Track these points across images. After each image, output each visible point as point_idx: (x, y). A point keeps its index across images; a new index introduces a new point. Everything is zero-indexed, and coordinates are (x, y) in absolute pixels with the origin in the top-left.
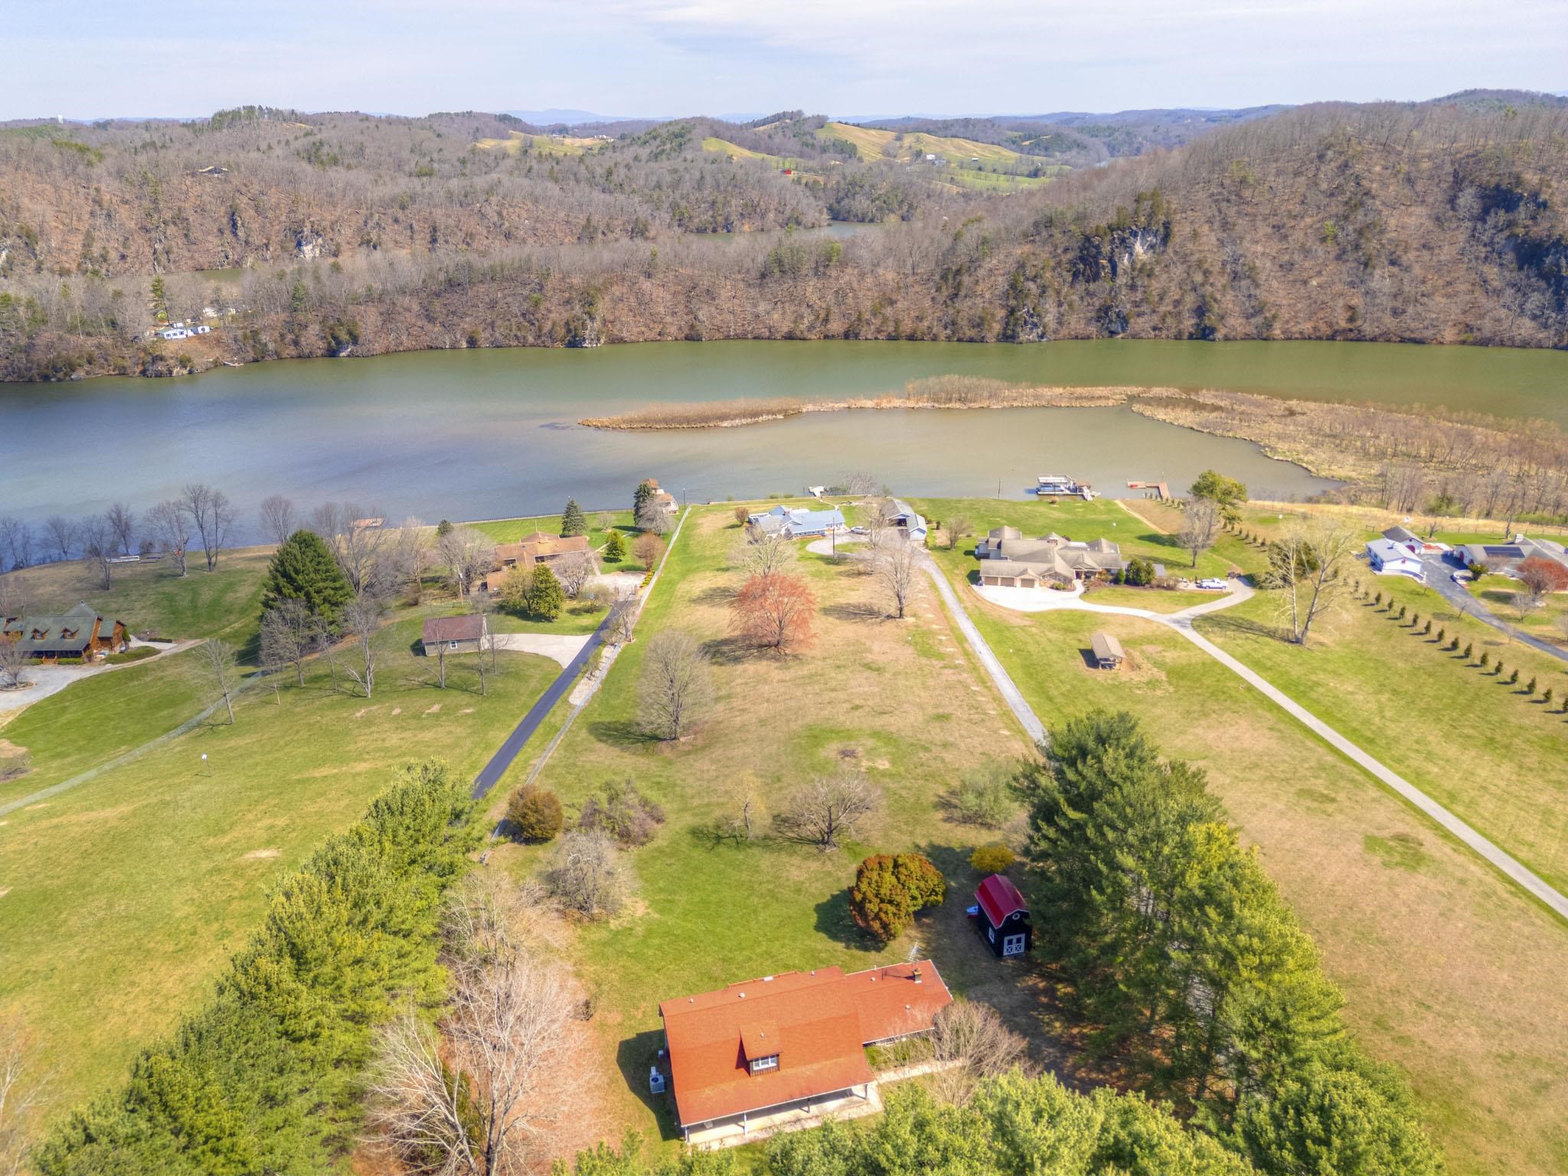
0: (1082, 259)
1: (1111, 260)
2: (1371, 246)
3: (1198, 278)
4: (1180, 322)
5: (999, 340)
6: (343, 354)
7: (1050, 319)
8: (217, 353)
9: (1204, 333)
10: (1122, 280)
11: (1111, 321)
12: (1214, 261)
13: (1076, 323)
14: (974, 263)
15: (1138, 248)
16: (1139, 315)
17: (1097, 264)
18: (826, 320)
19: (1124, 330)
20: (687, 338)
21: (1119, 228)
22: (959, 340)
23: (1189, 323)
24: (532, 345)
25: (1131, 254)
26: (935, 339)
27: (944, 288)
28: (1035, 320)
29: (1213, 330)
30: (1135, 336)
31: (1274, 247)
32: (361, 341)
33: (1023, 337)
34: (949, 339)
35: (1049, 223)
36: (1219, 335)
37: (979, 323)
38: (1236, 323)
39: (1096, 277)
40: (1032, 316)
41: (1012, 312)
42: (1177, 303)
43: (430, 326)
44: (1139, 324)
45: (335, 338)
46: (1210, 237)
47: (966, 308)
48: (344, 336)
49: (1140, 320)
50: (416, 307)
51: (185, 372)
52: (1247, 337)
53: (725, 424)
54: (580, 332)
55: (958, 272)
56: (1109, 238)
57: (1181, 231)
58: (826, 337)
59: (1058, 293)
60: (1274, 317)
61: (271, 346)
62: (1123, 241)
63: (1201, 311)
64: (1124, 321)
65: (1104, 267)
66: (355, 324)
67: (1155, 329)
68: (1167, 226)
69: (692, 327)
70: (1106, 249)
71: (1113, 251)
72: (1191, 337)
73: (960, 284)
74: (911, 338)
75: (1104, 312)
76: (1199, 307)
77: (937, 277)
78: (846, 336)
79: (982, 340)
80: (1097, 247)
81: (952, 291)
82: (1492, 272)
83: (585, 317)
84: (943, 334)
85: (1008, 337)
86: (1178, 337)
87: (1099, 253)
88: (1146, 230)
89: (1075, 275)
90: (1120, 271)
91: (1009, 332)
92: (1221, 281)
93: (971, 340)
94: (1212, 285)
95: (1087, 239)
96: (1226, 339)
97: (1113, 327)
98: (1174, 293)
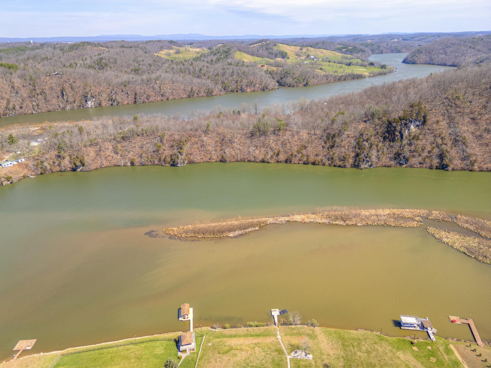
0: (388, 132)
1: (400, 133)
3: (439, 141)
4: (431, 161)
5: (351, 167)
6: (78, 170)
7: (374, 159)
8: (26, 171)
9: (443, 167)
10: (405, 142)
11: (401, 160)
12: (446, 133)
13: (385, 160)
14: (340, 134)
15: (412, 127)
16: (414, 156)
17: (394, 134)
18: (278, 154)
19: (406, 163)
20: (221, 161)
21: (404, 119)
22: (334, 166)
23: (436, 162)
24: (157, 165)
25: (409, 130)
26: (324, 165)
27: (328, 143)
28: (368, 159)
29: (447, 166)
30: (411, 166)
31: (472, 128)
32: (85, 165)
33: (362, 166)
34: (330, 165)
35: (373, 115)
36: (450, 168)
37: (344, 159)
38: (457, 163)
39: (393, 140)
40: (366, 157)
41: (357, 155)
42: (429, 152)
43: (115, 156)
44: (413, 161)
45: (75, 164)
46: (444, 124)
47: (337, 152)
48: (78, 164)
49: (414, 159)
50: (111, 147)
51: (9, 183)
52: (463, 169)
54: (176, 160)
55: (334, 136)
56: (400, 123)
57: (431, 119)
58: (278, 162)
59: (377, 146)
60: (475, 161)
61: (48, 167)
62: (406, 124)
63: (441, 156)
64: (407, 160)
65: (397, 136)
66: (83, 158)
67: (420, 164)
68: (424, 117)
69: (222, 157)
70: (398, 128)
71: (401, 129)
72: (437, 168)
73: (335, 141)
74: (314, 164)
75: (397, 156)
76: (441, 155)
77: (325, 137)
78: (286, 162)
79: (345, 166)
80: (395, 127)
81: (331, 144)
83: (179, 154)
84: (327, 163)
85: (356, 166)
86: (431, 168)
87: (395, 130)
88: (416, 120)
89: (385, 138)
90: (404, 137)
91: (356, 164)
92: (449, 143)
93: (340, 166)
94: (446, 144)
95: (390, 123)
96: (453, 170)
97: (401, 162)
98: (429, 148)
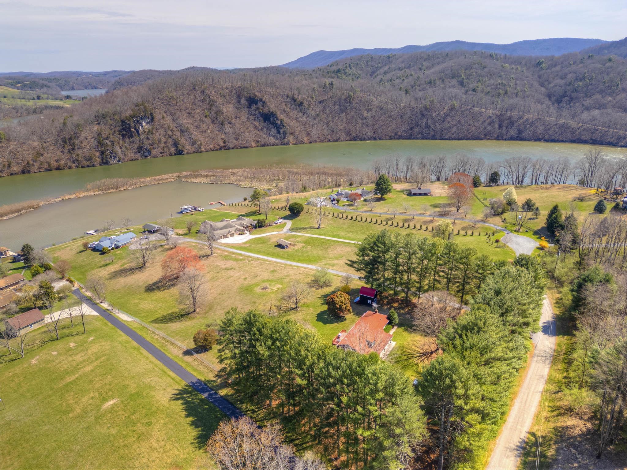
0: (124, 129)
1: (135, 129)
2: (221, 118)
3: (170, 133)
4: (169, 150)
5: (101, 165)
7: (120, 154)
9: (180, 153)
10: (142, 136)
11: (144, 152)
12: (173, 126)
13: (130, 154)
14: (76, 135)
15: (144, 124)
16: (154, 148)
17: (131, 131)
18: (9, 166)
19: (150, 155)
21: (134, 117)
22: (82, 167)
23: (173, 150)
25: (142, 126)
26: (70, 168)
27: (66, 146)
28: (114, 155)
29: (182, 151)
30: (155, 157)
31: (191, 120)
33: (111, 162)
34: (77, 167)
35: (104, 116)
36: (185, 152)
37: (90, 159)
38: (188, 148)
39: (131, 136)
40: (112, 153)
41: (102, 153)
42: (165, 143)
44: (154, 152)
46: (169, 119)
47: (81, 153)
49: (155, 151)
52: (194, 152)
53: (5, 218)
55: (70, 139)
56: (132, 121)
57: (157, 116)
58: (12, 174)
59: (119, 143)
60: (201, 144)
62: (138, 121)
63: (176, 144)
64: (149, 152)
65: (134, 132)
67: (161, 153)
68: (151, 114)
70: (133, 125)
71: (135, 126)
72: (175, 155)
73: (74, 143)
74: (58, 169)
75: (140, 149)
76: (175, 143)
77: (60, 142)
78: (23, 172)
79: (93, 166)
80: (129, 124)
81: (70, 147)
82: (257, 123)
84: (73, 165)
85: (105, 163)
86: (171, 155)
87: (130, 126)
88: (145, 117)
89: (123, 136)
90: (140, 133)
91: (104, 161)
92: (178, 134)
93: (88, 166)
94: (175, 135)
95: (123, 122)
96: (188, 153)
97: (145, 154)
98: (164, 140)
